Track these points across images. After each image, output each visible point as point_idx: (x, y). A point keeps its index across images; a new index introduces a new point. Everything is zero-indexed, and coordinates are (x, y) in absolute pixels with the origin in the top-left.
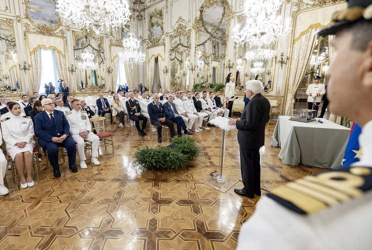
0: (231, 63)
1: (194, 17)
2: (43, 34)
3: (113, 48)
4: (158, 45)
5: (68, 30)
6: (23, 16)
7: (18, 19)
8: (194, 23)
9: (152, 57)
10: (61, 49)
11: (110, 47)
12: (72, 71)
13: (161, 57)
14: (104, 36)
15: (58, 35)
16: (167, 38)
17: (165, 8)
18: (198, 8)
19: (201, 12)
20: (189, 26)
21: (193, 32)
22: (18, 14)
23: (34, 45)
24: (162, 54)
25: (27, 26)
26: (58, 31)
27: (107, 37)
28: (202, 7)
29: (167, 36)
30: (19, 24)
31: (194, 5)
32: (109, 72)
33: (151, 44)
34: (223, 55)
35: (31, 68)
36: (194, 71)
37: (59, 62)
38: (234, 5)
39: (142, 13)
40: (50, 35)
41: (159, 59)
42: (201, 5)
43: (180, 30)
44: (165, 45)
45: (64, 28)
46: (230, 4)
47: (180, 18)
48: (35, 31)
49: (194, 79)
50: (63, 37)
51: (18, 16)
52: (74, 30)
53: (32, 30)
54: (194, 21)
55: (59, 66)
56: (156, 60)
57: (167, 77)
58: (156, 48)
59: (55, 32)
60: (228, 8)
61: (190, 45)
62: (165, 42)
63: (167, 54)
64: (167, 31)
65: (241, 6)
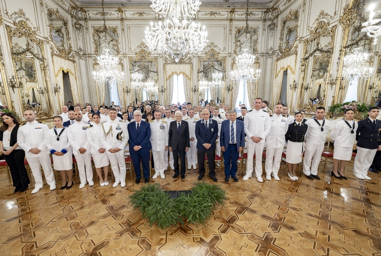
1: (344, 6)
3: (235, 66)
4: (289, 55)
8: (342, 15)
9: (280, 71)
10: (188, 73)
11: (232, 66)
12: (195, 91)
13: (291, 69)
14: (227, 55)
15: (187, 62)
16: (300, 45)
17: (302, 6)
20: (334, 21)
21: (340, 29)
23: (169, 73)
24: (293, 66)
25: (166, 59)
26: (187, 59)
29: (300, 42)
32: (229, 90)
33: (281, 54)
35: (166, 90)
36: (334, 86)
37: (186, 85)
39: (275, 21)
40: (182, 63)
41: (289, 71)
43: (322, 29)
44: (296, 54)
47: (322, 13)
49: (334, 97)
50: (190, 63)
52: (199, 55)
53: (169, 62)
54: (342, 11)
55: (186, 87)
56: (285, 73)
57: (295, 94)
58: (285, 60)
59: (185, 60)
61: (332, 48)
62: (297, 49)
63: (299, 64)
64: (301, 36)
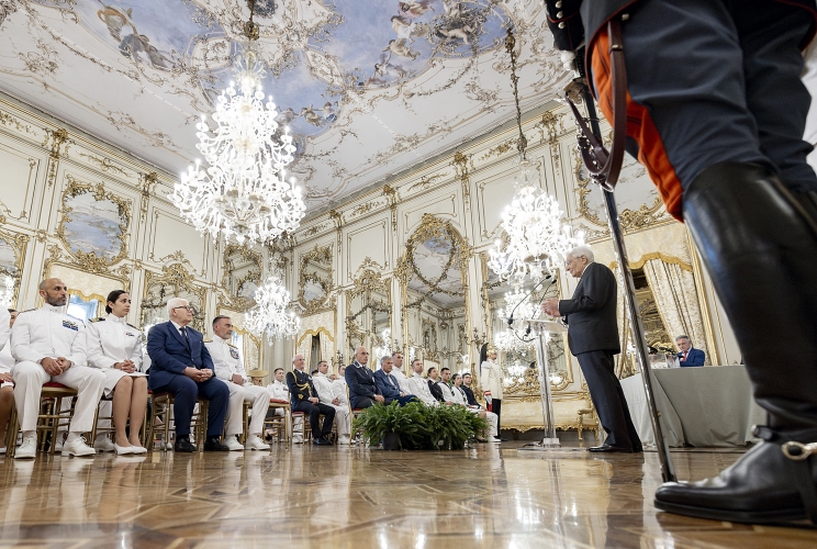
1: (396, 258)
2: (84, 268)
3: (224, 310)
4: (319, 311)
5: (138, 268)
6: (52, 232)
7: (42, 235)
8: (395, 267)
9: (305, 335)
11: (219, 308)
13: (328, 333)
14: (208, 286)
15: (116, 274)
16: (340, 297)
17: (336, 244)
18: (401, 243)
19: (410, 248)
20: (387, 274)
21: (396, 285)
22: (43, 226)
24: (330, 328)
25: (54, 251)
26: (116, 267)
27: (215, 290)
28: (410, 241)
29: (340, 293)
30: (40, 246)
31: (395, 238)
33: (303, 309)
38: (469, 235)
39: (287, 255)
40: (99, 272)
41: (323, 337)
42: (407, 237)
43: (368, 282)
44: (335, 310)
45: (131, 263)
46: (463, 235)
47: (368, 260)
48: (69, 261)
51: (41, 232)
52: (149, 269)
53: (62, 259)
54: (396, 263)
56: (316, 339)
58: (314, 317)
60: (461, 241)
61: (390, 306)
62: (335, 303)
63: (342, 326)
64: (340, 284)
65: (484, 238)
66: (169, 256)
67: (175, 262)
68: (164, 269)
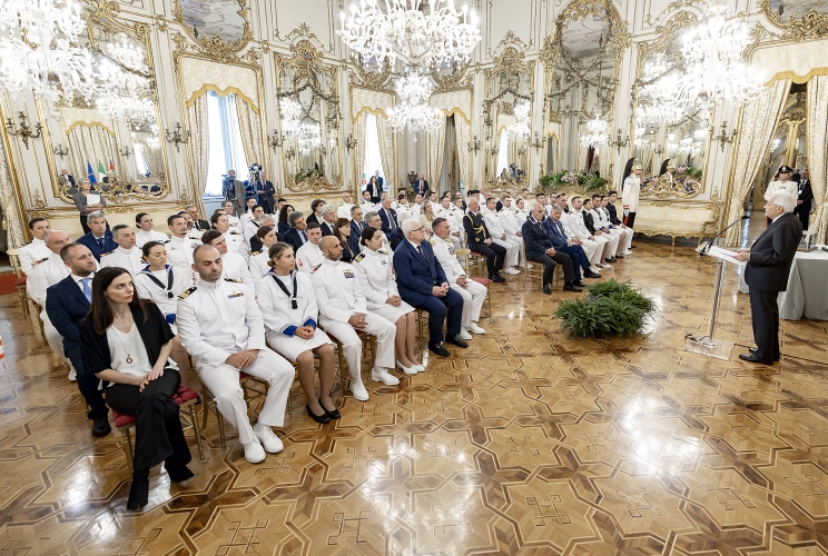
0: (623, 136)
1: (543, 36)
2: (213, 58)
3: (356, 91)
4: (454, 89)
5: (266, 50)
6: (170, 17)
7: (161, 22)
8: (541, 48)
10: (251, 93)
11: (350, 89)
12: (275, 144)
13: (463, 115)
14: (338, 64)
15: (246, 61)
16: (477, 76)
18: (551, 18)
19: (560, 26)
20: (532, 54)
21: (540, 69)
22: (160, 11)
23: (192, 85)
24: (466, 110)
25: (178, 39)
26: (244, 52)
27: (345, 68)
28: (561, 17)
29: (477, 71)
30: (163, 35)
31: (544, 11)
32: (349, 147)
33: (437, 84)
34: (567, 107)
36: (540, 149)
37: (246, 124)
38: (630, 20)
40: (230, 61)
41: (458, 119)
42: (558, 11)
44: (472, 90)
45: (257, 45)
46: (623, 18)
47: (510, 35)
48: (196, 52)
49: (542, 165)
50: (255, 67)
51: (160, 17)
52: (277, 50)
53: (189, 50)
54: (542, 44)
55: (247, 132)
56: (451, 120)
57: (476, 159)
58: (449, 95)
59: (239, 54)
60: (619, 24)
61: (532, 94)
62: (472, 82)
63: (479, 110)
64: (478, 60)
65: (646, 25)
66: (296, 31)
67: (301, 38)
68: (292, 48)
